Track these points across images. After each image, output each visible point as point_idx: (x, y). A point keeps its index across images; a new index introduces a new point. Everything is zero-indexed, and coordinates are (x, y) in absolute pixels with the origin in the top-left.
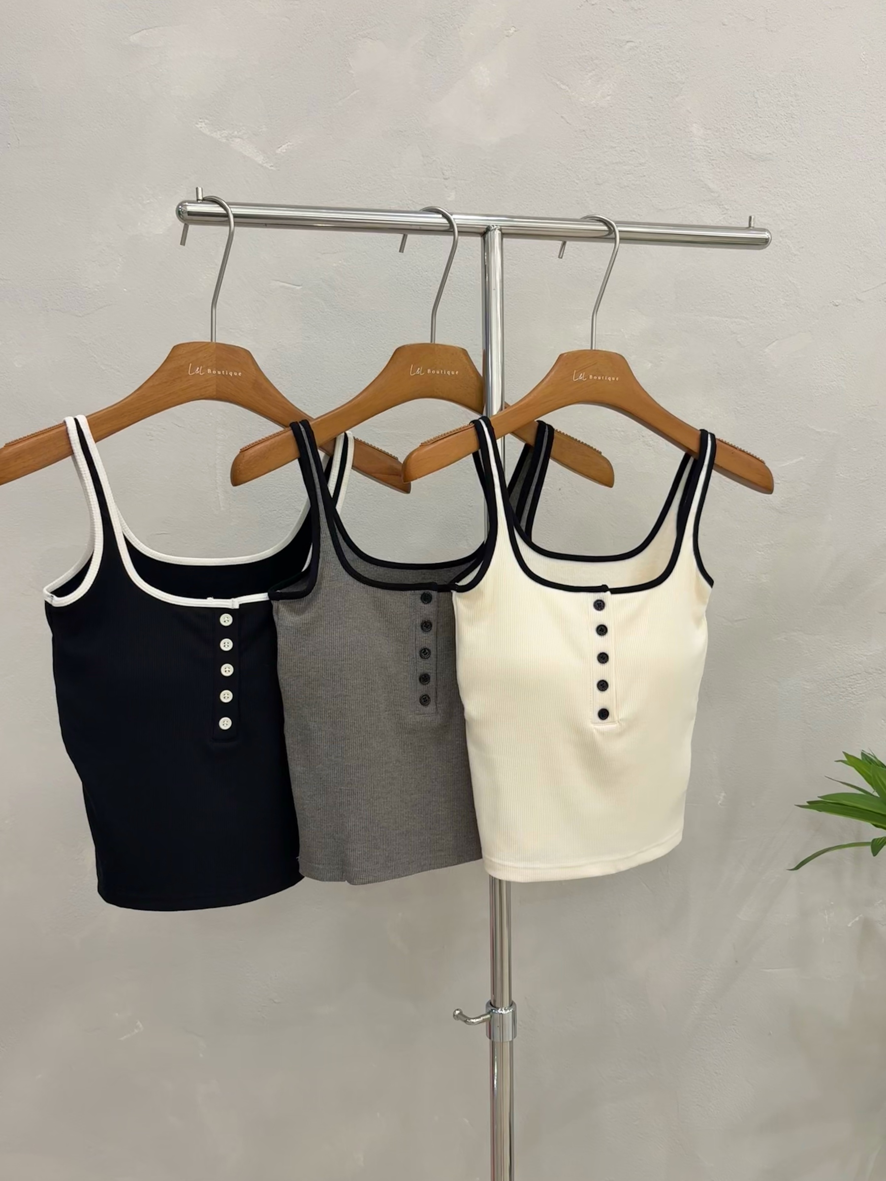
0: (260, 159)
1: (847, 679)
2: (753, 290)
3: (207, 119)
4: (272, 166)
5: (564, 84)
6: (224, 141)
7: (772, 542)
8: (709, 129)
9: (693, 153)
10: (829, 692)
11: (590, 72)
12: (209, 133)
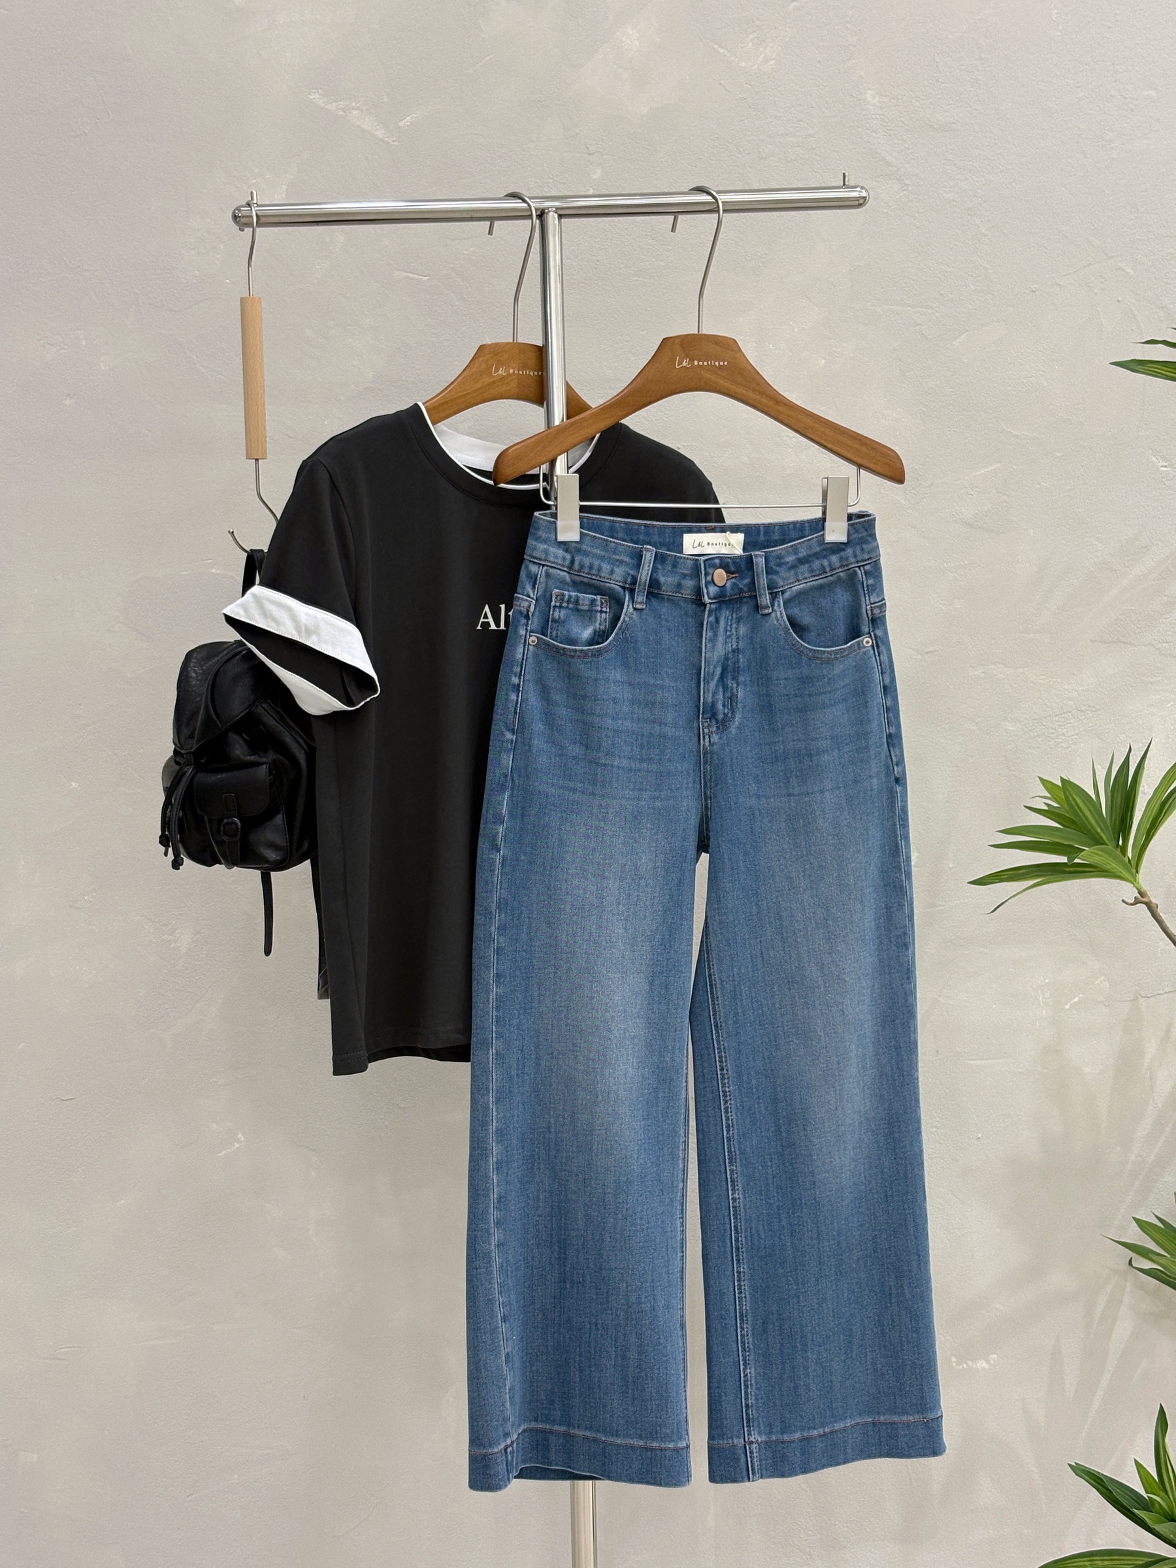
0: (380, 133)
1: (1056, 718)
2: (939, 275)
3: (321, 89)
4: (393, 141)
5: (722, 48)
6: (341, 113)
7: (966, 562)
8: (885, 96)
9: (868, 123)
10: (1036, 734)
11: (751, 34)
12: (322, 105)
